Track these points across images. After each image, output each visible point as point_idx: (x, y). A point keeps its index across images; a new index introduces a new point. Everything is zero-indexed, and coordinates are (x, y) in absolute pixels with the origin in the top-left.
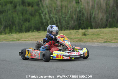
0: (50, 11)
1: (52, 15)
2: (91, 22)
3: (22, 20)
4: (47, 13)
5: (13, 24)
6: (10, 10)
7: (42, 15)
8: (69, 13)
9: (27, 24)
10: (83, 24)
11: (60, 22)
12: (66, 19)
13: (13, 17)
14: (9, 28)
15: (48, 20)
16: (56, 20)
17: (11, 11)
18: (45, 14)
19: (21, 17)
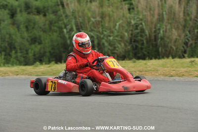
0: (81, 23)
2: (156, 45)
7: (65, 30)
8: (117, 27)
10: (142, 49)
19: (26, 35)
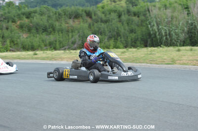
1: (160, 27)
3: (128, 31)
4: (155, 25)
5: (118, 35)
6: (114, 19)
9: (133, 36)
11: (169, 34)
12: (177, 31)
13: (117, 28)
14: (113, 38)
15: (156, 32)
16: (166, 33)
17: (115, 21)
18: (154, 25)
